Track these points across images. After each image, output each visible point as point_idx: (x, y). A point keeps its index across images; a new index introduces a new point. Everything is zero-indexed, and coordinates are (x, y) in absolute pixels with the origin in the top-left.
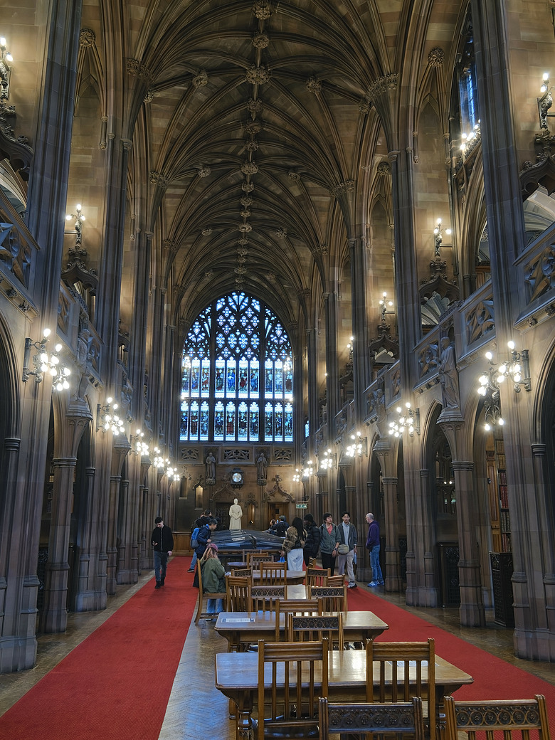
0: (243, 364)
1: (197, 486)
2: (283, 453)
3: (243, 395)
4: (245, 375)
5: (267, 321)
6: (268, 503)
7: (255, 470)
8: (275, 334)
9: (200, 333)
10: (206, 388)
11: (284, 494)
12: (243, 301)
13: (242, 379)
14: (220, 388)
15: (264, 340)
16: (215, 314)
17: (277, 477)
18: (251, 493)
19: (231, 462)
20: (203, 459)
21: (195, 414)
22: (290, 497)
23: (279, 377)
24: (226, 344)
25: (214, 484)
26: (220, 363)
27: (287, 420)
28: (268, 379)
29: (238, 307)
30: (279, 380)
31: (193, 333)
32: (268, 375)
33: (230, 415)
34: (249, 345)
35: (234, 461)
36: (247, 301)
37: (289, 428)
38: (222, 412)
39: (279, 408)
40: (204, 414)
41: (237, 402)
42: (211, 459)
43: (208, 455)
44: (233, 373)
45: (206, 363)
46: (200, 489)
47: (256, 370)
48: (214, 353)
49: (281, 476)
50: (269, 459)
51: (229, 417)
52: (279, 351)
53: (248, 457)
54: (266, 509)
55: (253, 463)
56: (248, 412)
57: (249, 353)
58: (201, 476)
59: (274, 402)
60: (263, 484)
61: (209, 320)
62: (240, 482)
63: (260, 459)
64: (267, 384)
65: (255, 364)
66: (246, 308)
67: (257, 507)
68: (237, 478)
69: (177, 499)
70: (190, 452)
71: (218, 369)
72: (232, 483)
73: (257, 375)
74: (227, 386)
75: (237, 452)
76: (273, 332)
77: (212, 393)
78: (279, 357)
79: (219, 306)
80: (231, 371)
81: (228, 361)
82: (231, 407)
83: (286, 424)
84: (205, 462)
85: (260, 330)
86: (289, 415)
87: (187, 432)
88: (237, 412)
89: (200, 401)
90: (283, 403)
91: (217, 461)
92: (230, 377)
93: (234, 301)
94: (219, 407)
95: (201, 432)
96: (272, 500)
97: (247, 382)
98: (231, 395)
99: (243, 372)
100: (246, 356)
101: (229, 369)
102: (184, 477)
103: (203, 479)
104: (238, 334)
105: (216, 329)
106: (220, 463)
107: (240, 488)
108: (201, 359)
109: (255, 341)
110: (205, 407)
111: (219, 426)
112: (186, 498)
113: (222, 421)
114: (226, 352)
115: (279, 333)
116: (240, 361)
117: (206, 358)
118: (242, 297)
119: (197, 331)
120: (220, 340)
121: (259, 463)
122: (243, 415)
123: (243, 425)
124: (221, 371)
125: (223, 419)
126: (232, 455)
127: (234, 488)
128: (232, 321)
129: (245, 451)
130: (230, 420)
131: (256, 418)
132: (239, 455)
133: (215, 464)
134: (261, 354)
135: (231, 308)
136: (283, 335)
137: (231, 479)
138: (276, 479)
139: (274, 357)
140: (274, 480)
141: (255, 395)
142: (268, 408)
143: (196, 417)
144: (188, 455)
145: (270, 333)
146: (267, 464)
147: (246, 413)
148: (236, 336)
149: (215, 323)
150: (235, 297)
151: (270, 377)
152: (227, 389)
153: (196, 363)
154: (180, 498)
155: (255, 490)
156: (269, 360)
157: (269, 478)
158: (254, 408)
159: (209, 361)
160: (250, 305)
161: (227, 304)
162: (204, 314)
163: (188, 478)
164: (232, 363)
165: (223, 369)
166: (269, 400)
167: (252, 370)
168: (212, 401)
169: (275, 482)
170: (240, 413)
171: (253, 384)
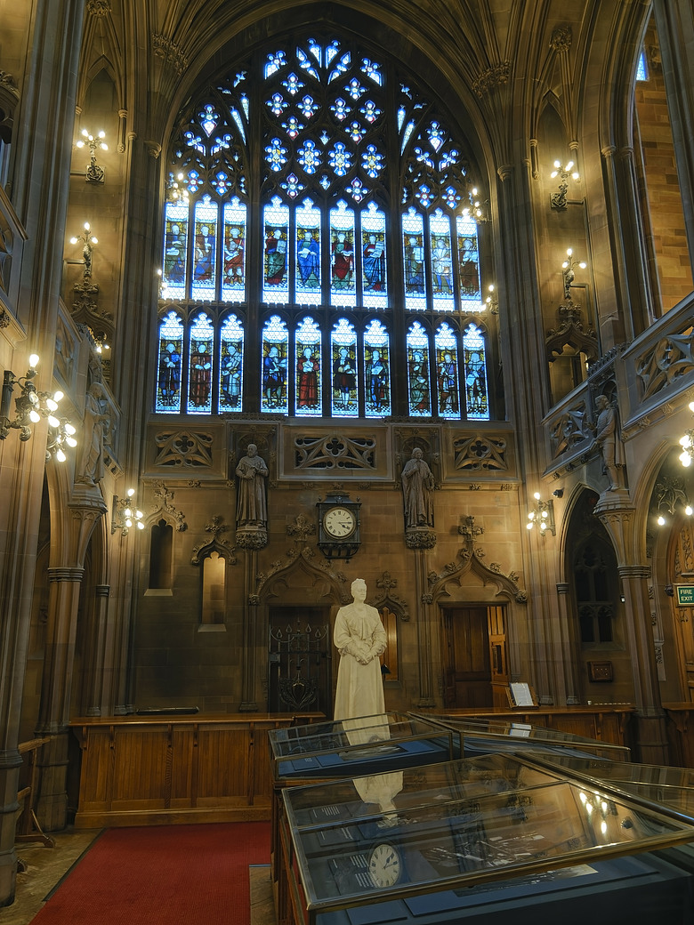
0: (342, 218)
1: (205, 554)
2: (480, 449)
3: (343, 299)
4: (348, 246)
5: (401, 114)
6: (440, 605)
7: (394, 500)
8: (426, 147)
9: (219, 132)
10: (237, 278)
11: (490, 576)
12: (337, 60)
13: (339, 257)
14: (275, 279)
15: (397, 161)
16: (261, 90)
17: (468, 521)
18: (384, 575)
19: (319, 476)
20: (224, 464)
21: (202, 349)
22: (510, 584)
23: (441, 254)
24: (292, 166)
25: (264, 546)
26: (275, 214)
27: (470, 371)
28: (411, 258)
29: (324, 73)
30: (442, 264)
31: (199, 131)
32: (410, 249)
33: (308, 353)
34: (357, 171)
35: (329, 473)
36: (346, 60)
37: (476, 393)
38: (282, 345)
39: (445, 339)
40: (231, 350)
41: (326, 317)
42: (252, 463)
43: (244, 454)
44: (314, 240)
45: (237, 213)
46: (217, 567)
47: (378, 235)
48: (260, 189)
49: (479, 520)
50: (439, 466)
51: (303, 359)
52: (437, 191)
53: (371, 459)
54: (434, 625)
55: (390, 477)
56: (360, 347)
57: (357, 191)
58: (219, 520)
59: (431, 321)
60: (425, 544)
61: (245, 102)
62: (351, 536)
63: (411, 466)
64: (409, 272)
65: (374, 220)
66: (345, 80)
67: (407, 620)
68: (339, 523)
69: (137, 594)
70: (184, 444)
71: (270, 229)
72: (323, 540)
73: (379, 250)
74: (297, 275)
75: (335, 446)
76: (421, 140)
77: (254, 290)
78: (438, 204)
79: (271, 70)
80: (308, 236)
81: (299, 210)
82: (309, 332)
83: (470, 381)
84: (232, 475)
85: (383, 135)
86: (475, 358)
87: (177, 398)
88: (326, 346)
89: (218, 313)
90: (458, 323)
91: (273, 471)
92: (305, 252)
93: (311, 58)
94: (275, 331)
95: (221, 398)
96: (454, 595)
97: (352, 266)
98: (309, 297)
99: (342, 238)
100: (349, 199)
101: (302, 230)
102: (162, 522)
103: (225, 529)
104: (325, 140)
105: (264, 127)
106: (283, 477)
107: (348, 557)
108: (222, 202)
109: (372, 163)
110: (233, 331)
111: (274, 384)
112: (169, 593)
113: (282, 371)
114: (293, 187)
115: (436, 143)
116: (333, 212)
117: (235, 200)
118: (332, 53)
119: (209, 127)
120: (276, 156)
121: (410, 477)
122: (344, 353)
123: (345, 383)
124: (278, 234)
125: (285, 364)
126: (320, 454)
127: (329, 557)
128: (308, 108)
129: (362, 441)
130: (308, 367)
131: (382, 361)
132: (342, 453)
133: (266, 478)
134: (389, 194)
135: (302, 76)
136: (446, 149)
137: (320, 525)
138: (466, 529)
139: (425, 204)
140: (457, 531)
141: (377, 301)
142: (416, 338)
143: (205, 357)
144: (178, 454)
145: (413, 142)
146: (433, 483)
147: (352, 348)
148: (318, 146)
149: (259, 110)
150: (315, 51)
151: (418, 254)
152: (298, 283)
153: (207, 212)
154: (149, 593)
155: (399, 562)
156: (412, 211)
157: (442, 527)
158: (376, 335)
159: (244, 208)
160: (355, 71)
161: (292, 66)
162: (230, 88)
163: (177, 526)
164: (308, 216)
165: (283, 230)
166: (416, 316)
167: (368, 235)
168: (254, 315)
169: (461, 539)
170: (337, 348)
171: (370, 270)
